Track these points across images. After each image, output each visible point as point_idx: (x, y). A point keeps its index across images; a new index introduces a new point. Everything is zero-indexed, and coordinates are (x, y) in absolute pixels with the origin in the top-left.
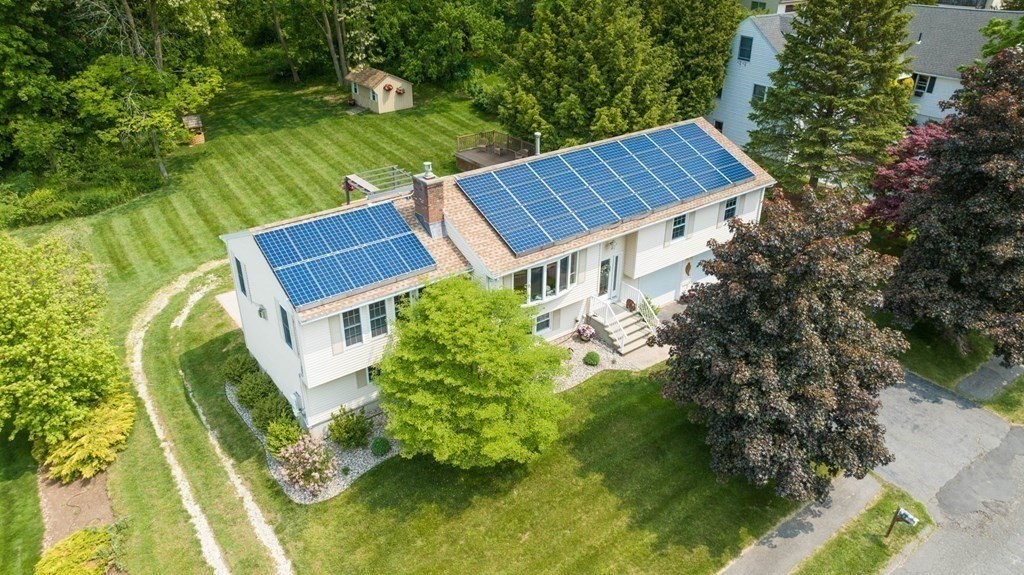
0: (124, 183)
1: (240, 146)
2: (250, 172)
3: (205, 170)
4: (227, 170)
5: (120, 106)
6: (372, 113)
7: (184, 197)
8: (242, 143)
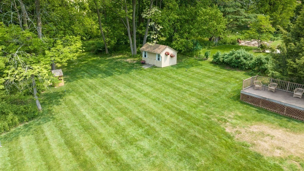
0: (10, 116)
1: (87, 87)
2: (98, 105)
3: (66, 104)
4: (82, 104)
5: (8, 60)
6: (156, 67)
7: (53, 126)
8: (87, 85)
